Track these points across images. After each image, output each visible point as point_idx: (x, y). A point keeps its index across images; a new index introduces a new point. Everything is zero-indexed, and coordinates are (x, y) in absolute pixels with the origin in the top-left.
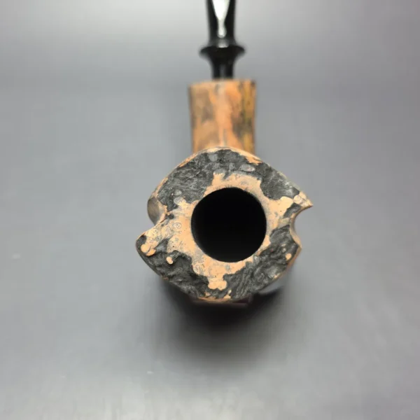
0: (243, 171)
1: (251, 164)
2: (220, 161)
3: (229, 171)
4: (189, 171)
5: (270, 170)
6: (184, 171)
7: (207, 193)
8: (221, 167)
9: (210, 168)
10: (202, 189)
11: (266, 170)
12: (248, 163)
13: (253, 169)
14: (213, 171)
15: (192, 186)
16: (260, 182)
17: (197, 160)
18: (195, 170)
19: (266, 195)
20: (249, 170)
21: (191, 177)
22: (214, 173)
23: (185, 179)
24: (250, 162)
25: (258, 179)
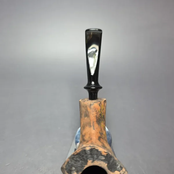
0: (100, 159)
1: (103, 156)
2: (91, 154)
3: (94, 159)
4: (78, 157)
5: (111, 157)
6: (76, 157)
7: (85, 168)
8: (91, 157)
9: (86, 157)
10: (83, 166)
11: (110, 157)
12: (102, 155)
13: (104, 158)
14: (88, 159)
15: (79, 164)
16: (106, 164)
17: (81, 152)
18: (80, 157)
19: (109, 169)
20: (102, 159)
21: (79, 160)
22: (88, 160)
23: (76, 161)
24: (103, 155)
25: (106, 163)
